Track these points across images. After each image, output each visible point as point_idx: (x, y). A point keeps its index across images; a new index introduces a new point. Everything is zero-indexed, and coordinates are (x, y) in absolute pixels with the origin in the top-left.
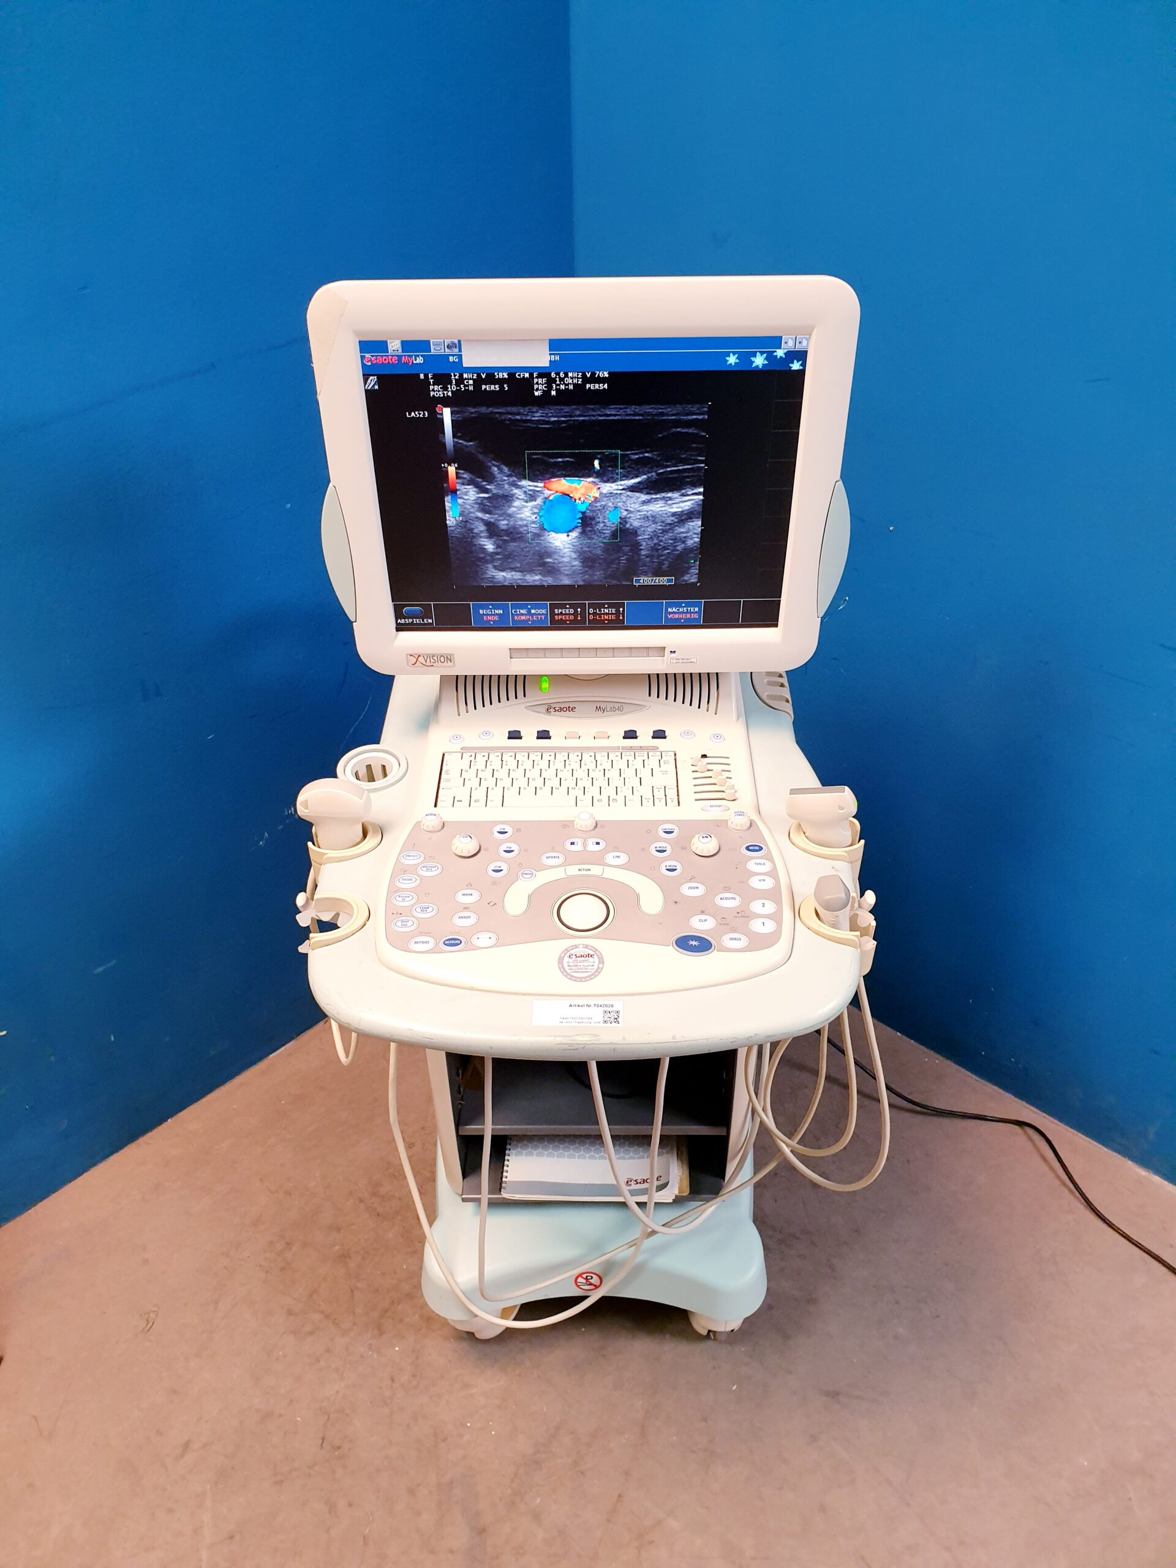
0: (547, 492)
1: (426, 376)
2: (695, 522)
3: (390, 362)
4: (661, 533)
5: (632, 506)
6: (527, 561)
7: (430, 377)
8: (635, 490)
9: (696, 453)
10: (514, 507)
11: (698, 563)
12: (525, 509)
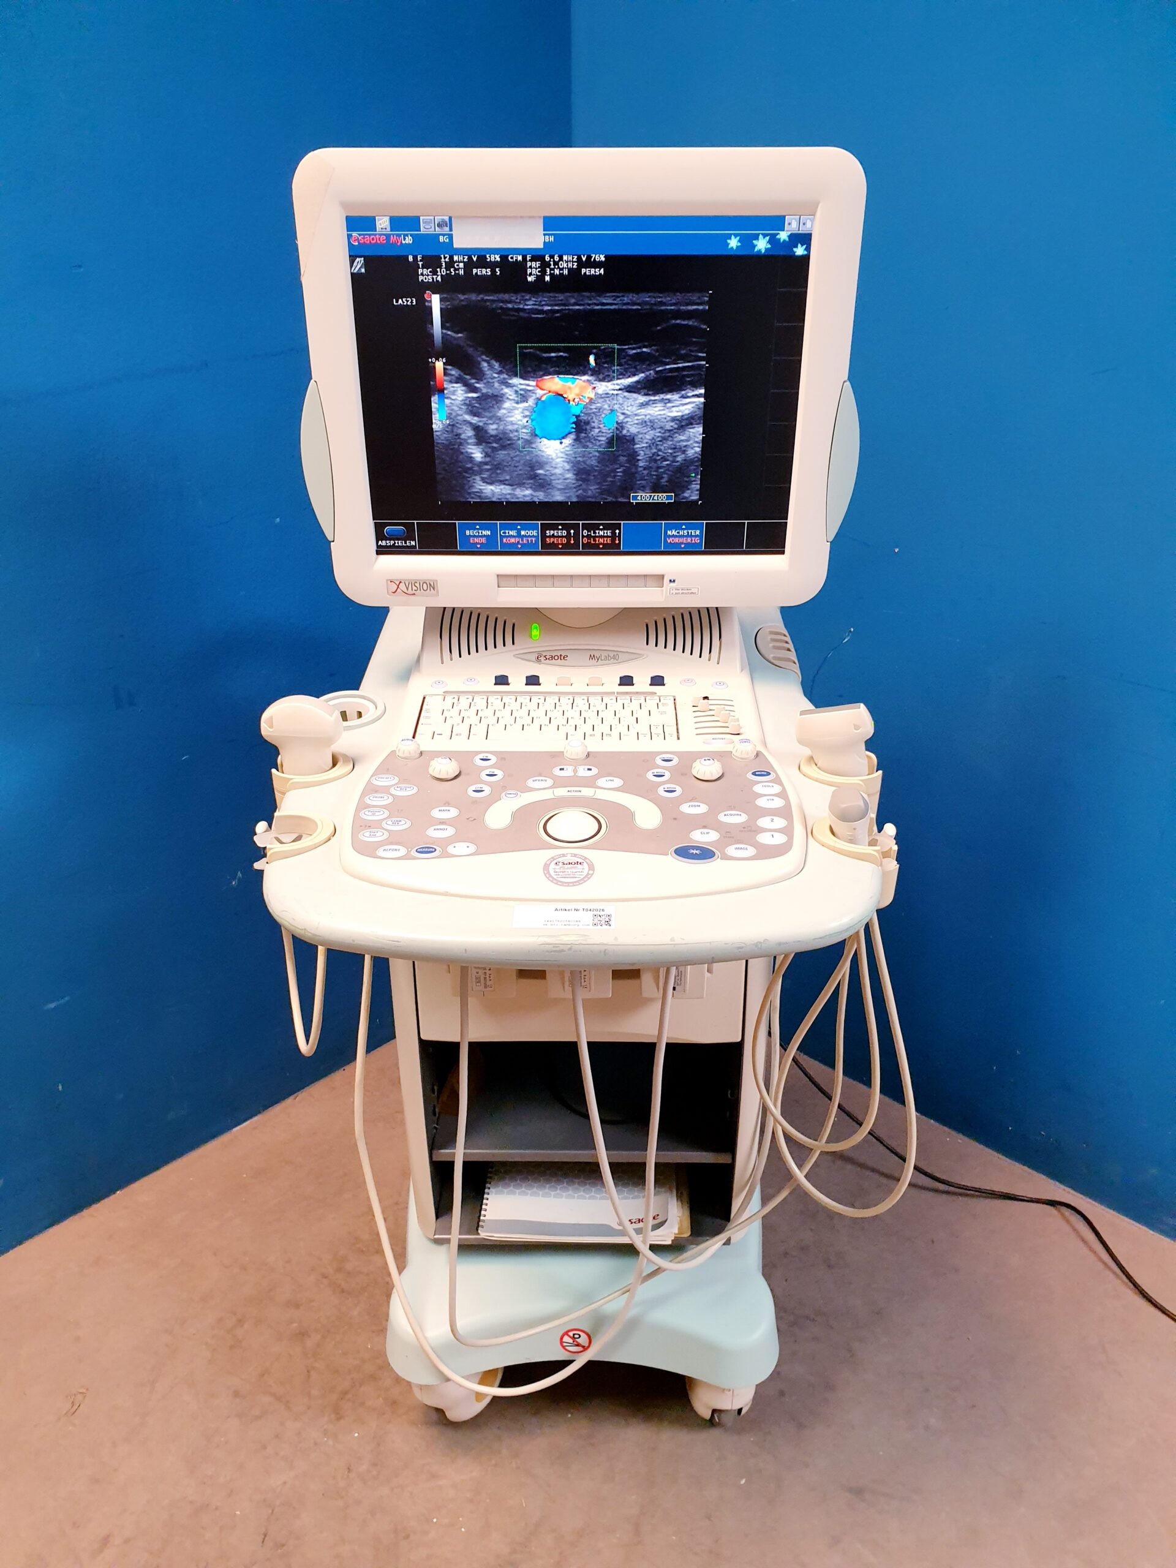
0: (540, 392)
1: (415, 257)
2: (696, 429)
3: (378, 242)
4: (660, 441)
5: (629, 408)
6: (516, 473)
7: (419, 259)
8: (633, 390)
9: (696, 349)
10: (504, 408)
11: (699, 477)
12: (516, 412)
